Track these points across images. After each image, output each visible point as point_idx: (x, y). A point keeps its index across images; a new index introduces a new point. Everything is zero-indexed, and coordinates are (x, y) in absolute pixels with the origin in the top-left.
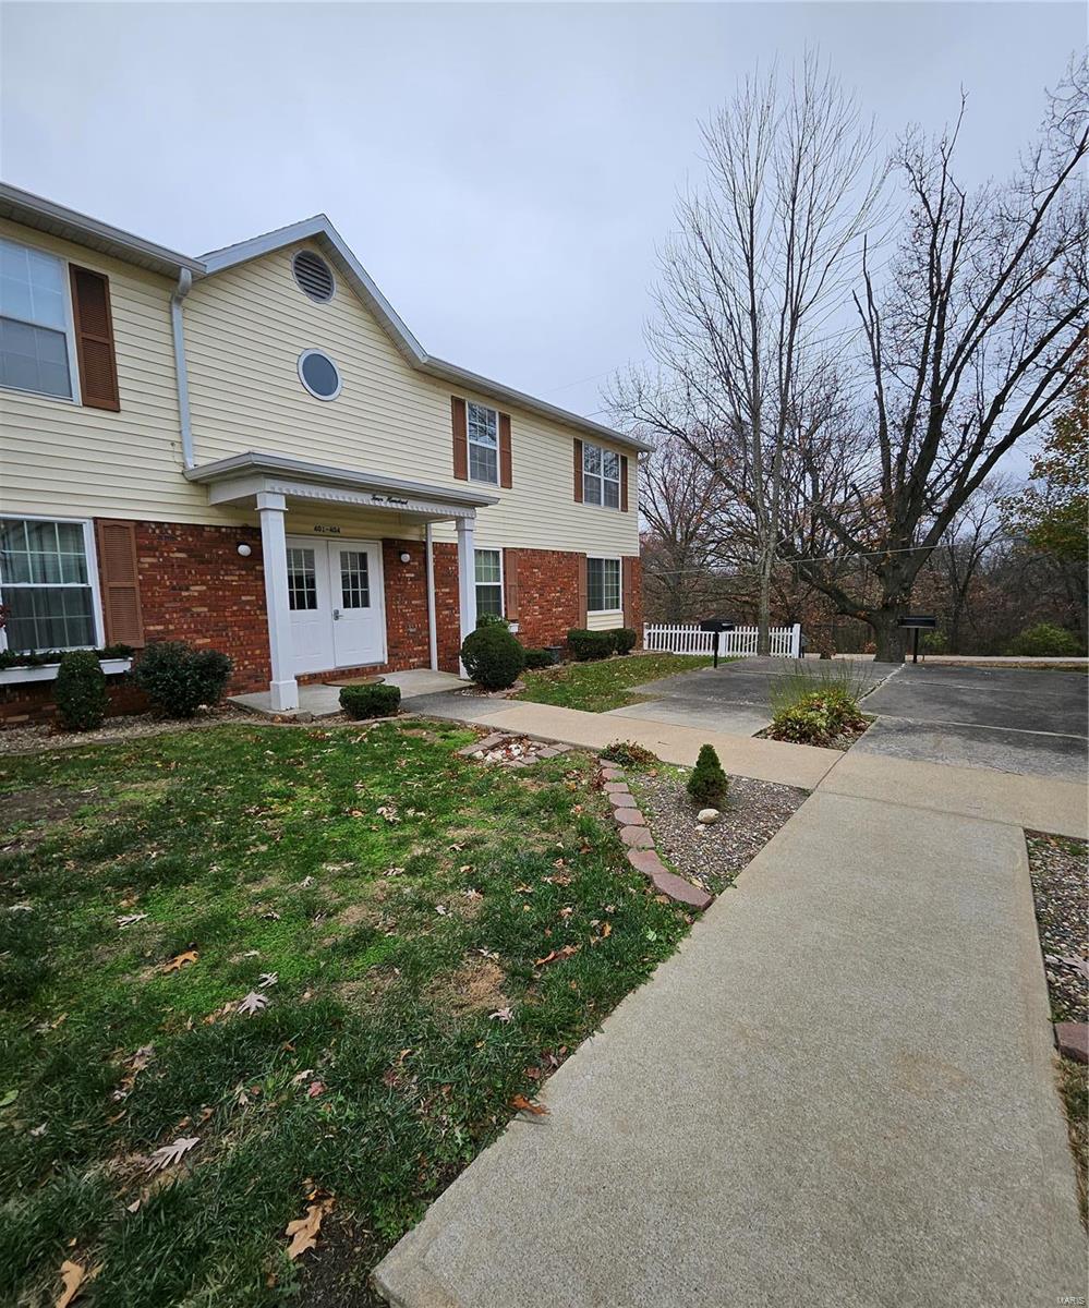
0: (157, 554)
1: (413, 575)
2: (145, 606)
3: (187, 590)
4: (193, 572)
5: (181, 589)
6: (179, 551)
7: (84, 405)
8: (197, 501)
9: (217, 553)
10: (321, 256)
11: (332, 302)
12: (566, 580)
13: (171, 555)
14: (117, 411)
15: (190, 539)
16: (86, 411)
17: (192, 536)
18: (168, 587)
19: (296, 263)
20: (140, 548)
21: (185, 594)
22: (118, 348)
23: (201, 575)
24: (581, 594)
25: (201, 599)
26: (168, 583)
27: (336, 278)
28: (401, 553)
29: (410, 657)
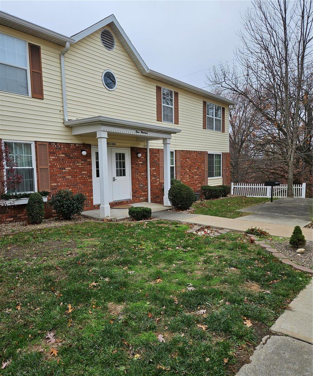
0: (55, 155)
1: (141, 162)
2: (51, 175)
3: (65, 169)
4: (67, 162)
5: (62, 169)
6: (62, 154)
7: (32, 97)
8: (68, 134)
9: (74, 154)
10: (110, 31)
11: (114, 50)
12: (199, 164)
13: (60, 155)
14: (42, 99)
15: (66, 149)
16: (33, 99)
17: (66, 147)
18: (58, 168)
19: (102, 35)
20: (50, 153)
21: (64, 171)
22: (43, 74)
23: (69, 163)
24: (205, 170)
25: (69, 173)
26: (58, 167)
27: (115, 40)
28: (138, 153)
29: (140, 197)
